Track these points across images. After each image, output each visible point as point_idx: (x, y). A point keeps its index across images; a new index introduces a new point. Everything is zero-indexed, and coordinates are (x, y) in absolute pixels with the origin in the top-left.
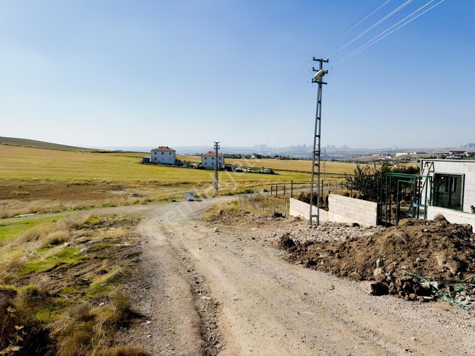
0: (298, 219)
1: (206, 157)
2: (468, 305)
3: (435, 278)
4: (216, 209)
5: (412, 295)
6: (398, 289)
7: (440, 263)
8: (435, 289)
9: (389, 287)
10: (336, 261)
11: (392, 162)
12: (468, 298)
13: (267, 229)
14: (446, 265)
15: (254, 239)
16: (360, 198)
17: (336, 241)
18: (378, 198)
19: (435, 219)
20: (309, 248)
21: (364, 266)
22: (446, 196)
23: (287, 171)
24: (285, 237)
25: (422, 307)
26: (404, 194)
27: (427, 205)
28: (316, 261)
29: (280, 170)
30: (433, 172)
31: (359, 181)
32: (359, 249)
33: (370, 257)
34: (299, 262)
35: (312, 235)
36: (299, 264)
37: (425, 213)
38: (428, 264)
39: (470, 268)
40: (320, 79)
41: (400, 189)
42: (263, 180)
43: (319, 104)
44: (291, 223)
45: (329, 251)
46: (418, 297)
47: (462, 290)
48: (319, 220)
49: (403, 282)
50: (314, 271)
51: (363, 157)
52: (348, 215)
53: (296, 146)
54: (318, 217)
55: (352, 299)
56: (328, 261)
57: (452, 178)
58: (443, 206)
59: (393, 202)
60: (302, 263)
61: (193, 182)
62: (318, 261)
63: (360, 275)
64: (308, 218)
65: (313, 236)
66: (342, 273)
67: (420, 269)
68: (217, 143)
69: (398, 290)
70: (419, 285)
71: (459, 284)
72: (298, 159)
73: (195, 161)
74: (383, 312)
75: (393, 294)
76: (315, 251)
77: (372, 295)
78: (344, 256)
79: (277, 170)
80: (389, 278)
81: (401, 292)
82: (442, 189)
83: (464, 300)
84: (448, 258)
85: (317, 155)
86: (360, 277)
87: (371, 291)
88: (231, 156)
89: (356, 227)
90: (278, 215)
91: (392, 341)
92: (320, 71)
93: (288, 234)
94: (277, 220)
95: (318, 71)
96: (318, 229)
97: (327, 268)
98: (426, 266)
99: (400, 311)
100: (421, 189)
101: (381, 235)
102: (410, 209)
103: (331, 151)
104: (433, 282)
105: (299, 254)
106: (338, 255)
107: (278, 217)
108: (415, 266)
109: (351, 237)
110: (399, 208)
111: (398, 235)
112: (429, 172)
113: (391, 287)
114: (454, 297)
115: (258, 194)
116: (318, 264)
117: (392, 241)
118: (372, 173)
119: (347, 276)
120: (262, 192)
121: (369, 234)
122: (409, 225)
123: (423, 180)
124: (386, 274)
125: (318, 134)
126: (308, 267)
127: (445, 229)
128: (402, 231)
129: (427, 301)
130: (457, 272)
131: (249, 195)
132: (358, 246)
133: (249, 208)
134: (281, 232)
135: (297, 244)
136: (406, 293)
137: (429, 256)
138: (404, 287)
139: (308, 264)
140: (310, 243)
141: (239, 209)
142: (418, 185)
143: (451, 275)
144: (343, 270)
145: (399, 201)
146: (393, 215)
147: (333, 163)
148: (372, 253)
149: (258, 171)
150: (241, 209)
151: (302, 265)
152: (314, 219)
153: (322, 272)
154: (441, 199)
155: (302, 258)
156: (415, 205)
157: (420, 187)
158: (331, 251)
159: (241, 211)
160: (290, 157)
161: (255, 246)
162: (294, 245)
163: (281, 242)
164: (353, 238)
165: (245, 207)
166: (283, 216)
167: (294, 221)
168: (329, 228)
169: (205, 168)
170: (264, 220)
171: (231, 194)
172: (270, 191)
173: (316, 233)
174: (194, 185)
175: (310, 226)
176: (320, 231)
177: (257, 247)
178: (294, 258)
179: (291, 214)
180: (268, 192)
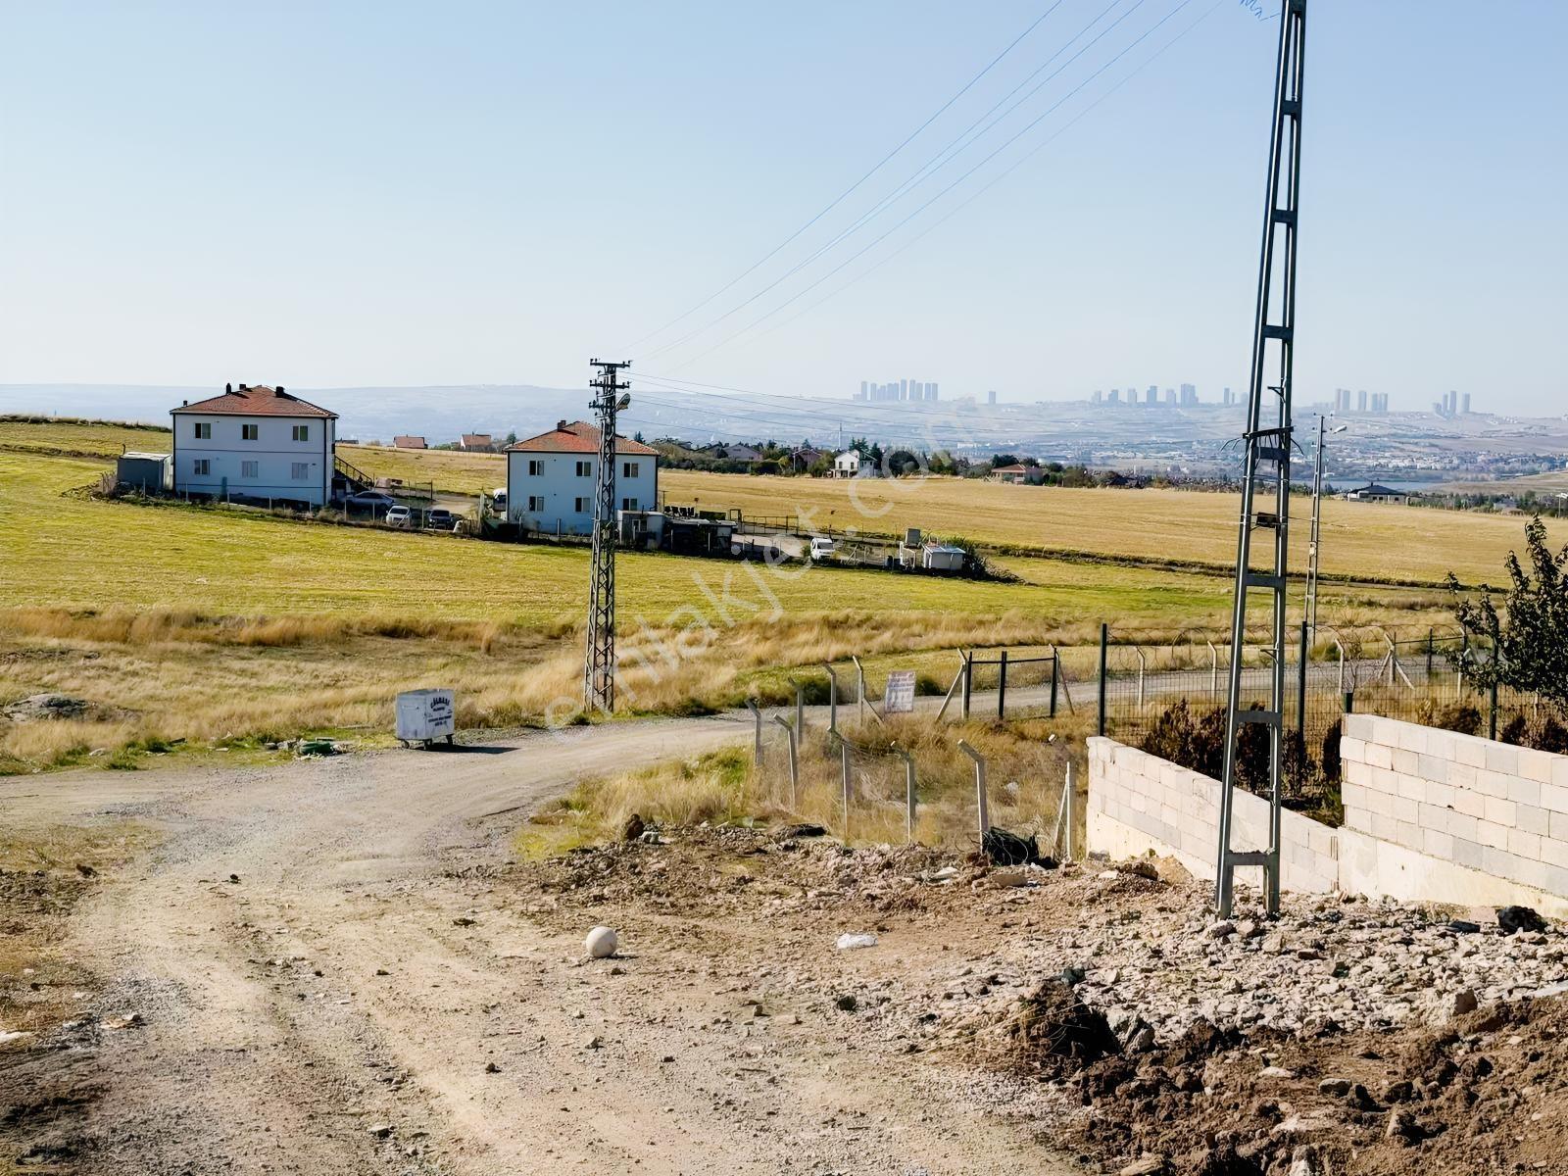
0: (1143, 876)
1: (537, 457)
4: (598, 804)
10: (1388, 1156)
13: (936, 939)
15: (848, 1004)
16: (1551, 740)
17: (1387, 1027)
20: (1212, 1071)
23: (1067, 557)
28: (1256, 1157)
29: (1028, 553)
32: (1538, 1079)
34: (1148, 1160)
35: (1231, 985)
42: (914, 615)
43: (1287, 118)
44: (1092, 901)
45: (1342, 1089)
48: (1282, 888)
52: (1469, 855)
54: (1270, 862)
56: (1339, 1158)
60: (1166, 1169)
61: (453, 627)
62: (1271, 1158)
64: (1206, 870)
65: (1239, 989)
68: (611, 369)
72: (1143, 482)
73: (461, 485)
76: (1253, 1090)
78: (1443, 1128)
79: (1006, 551)
85: (1268, 454)
88: (710, 456)
89: (1520, 933)
90: (1007, 849)
93: (1077, 976)
94: (1004, 885)
96: (1271, 943)
103: (1357, 431)
105: (1150, 1109)
106: (1401, 1120)
107: (1006, 863)
109: (1489, 999)
115: (877, 706)
120: (904, 697)
131: (819, 717)
132: (1535, 1057)
133: (821, 800)
134: (1029, 961)
135: (1135, 1044)
140: (1223, 1038)
141: (754, 809)
147: (1374, 509)
149: (881, 555)
150: (767, 804)
152: (1250, 877)
155: (1167, 1134)
158: (1361, 1091)
159: (764, 819)
160: (1095, 468)
161: (855, 1057)
162: (1116, 1048)
163: (1029, 1027)
164: (1502, 1006)
165: (792, 797)
166: (1041, 856)
167: (1113, 890)
168: (1341, 942)
169: (528, 531)
170: (921, 880)
171: (698, 710)
172: (957, 690)
173: (1256, 970)
174: (457, 647)
175: (1222, 923)
176: (1288, 961)
177: (873, 1058)
178: (1114, 1137)
179: (1094, 842)
180: (944, 694)
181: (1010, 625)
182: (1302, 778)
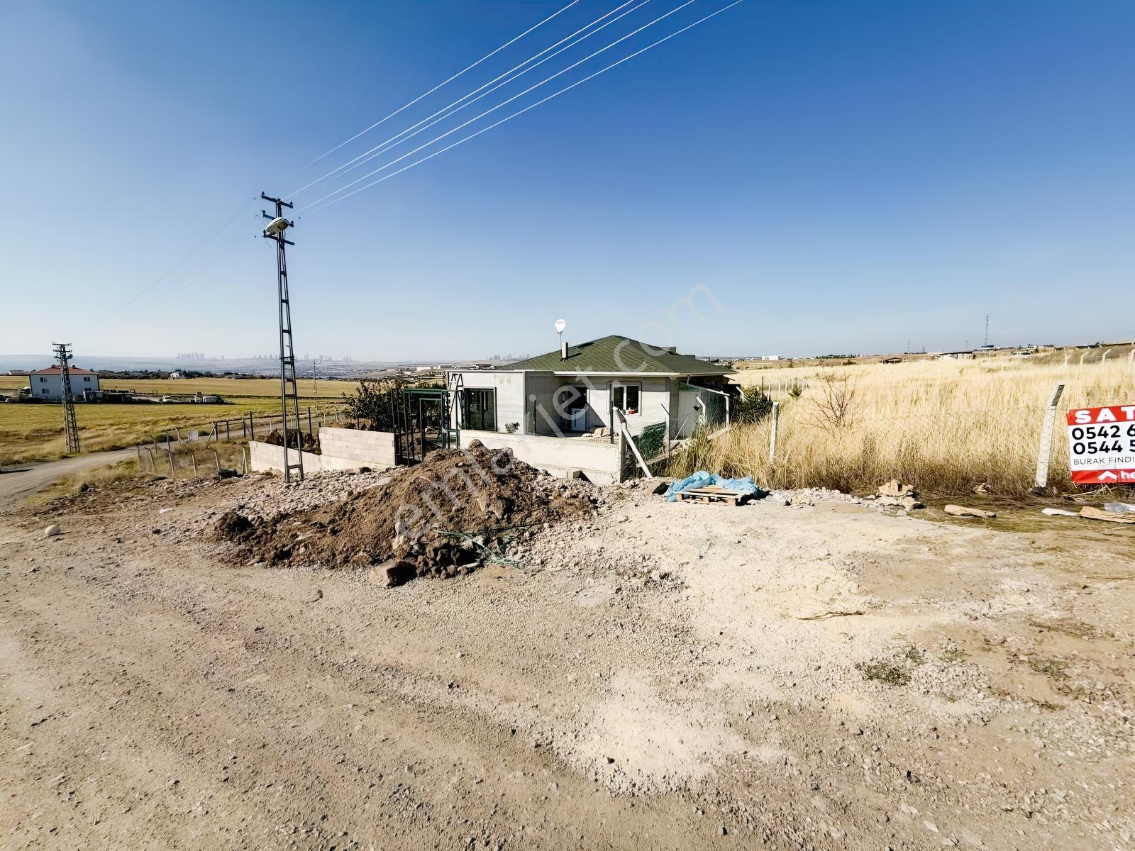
0: (268, 475)
1: (43, 377)
2: (522, 560)
3: (479, 530)
4: (70, 482)
5: (451, 568)
6: (431, 563)
7: (483, 508)
8: (480, 547)
9: (417, 564)
10: (328, 540)
11: (412, 379)
12: (520, 548)
13: (196, 505)
14: (491, 508)
15: (157, 532)
16: (372, 429)
17: (332, 503)
18: (395, 426)
19: (471, 447)
20: (279, 527)
21: (375, 538)
22: (478, 416)
23: (249, 397)
24: (230, 516)
25: (467, 583)
26: (430, 418)
27: (459, 428)
28: (290, 550)
29: (237, 397)
30: (462, 386)
31: (365, 405)
32: (366, 511)
33: (385, 521)
34: (257, 558)
35: (290, 500)
36: (256, 565)
37: (457, 440)
38: (468, 512)
39: (518, 506)
40: (280, 233)
41: (424, 412)
42: (202, 415)
43: (282, 276)
44: (252, 484)
45: (316, 524)
46: (459, 569)
47: (511, 539)
48: (305, 472)
49: (436, 550)
50: (286, 570)
51: (375, 373)
52: (353, 457)
53: (265, 356)
54: (300, 467)
55: (354, 610)
56: (314, 544)
57: (483, 393)
58: (476, 429)
59: (417, 430)
60: (262, 560)
61: (8, 432)
62: (294, 549)
63: (370, 555)
64: (283, 470)
65: (292, 501)
66: (339, 559)
67: (458, 523)
68: (63, 346)
69: (430, 565)
70: (458, 547)
71: (507, 531)
72: (270, 378)
73: (9, 386)
74: (408, 617)
75: (423, 574)
76: (290, 530)
77: (390, 587)
78: (342, 529)
79: (230, 396)
80: (416, 548)
81: (434, 568)
82: (474, 408)
83: (516, 553)
84: (491, 498)
85: (287, 363)
86: (370, 559)
87: (388, 581)
88: (122, 375)
89: (365, 473)
90: (226, 474)
91: (425, 675)
92: (278, 219)
93: (242, 507)
94: (225, 484)
95: (274, 218)
96: (301, 487)
97: (311, 558)
98: (466, 516)
99: (435, 604)
100: (450, 409)
101: (401, 480)
102: (438, 438)
103: (326, 365)
104: (476, 538)
105: (259, 543)
106: (331, 530)
107: (226, 478)
108: (451, 519)
109: (355, 493)
110: (424, 438)
111: (424, 478)
112: (457, 386)
113: (420, 563)
114: (504, 553)
115: (185, 440)
116: (295, 553)
117: (416, 489)
118: (383, 392)
119: (348, 562)
120: (195, 437)
121: (384, 481)
122: (439, 460)
123: (451, 398)
124: (412, 543)
125: (286, 328)
126: (273, 564)
127: (484, 459)
128: (430, 470)
129: (471, 570)
130: (503, 515)
131: (164, 446)
132: (366, 505)
133: (164, 469)
134: (226, 505)
135: (257, 523)
136: (442, 568)
137: (468, 500)
138: (438, 558)
139: (274, 559)
140: (283, 516)
141: (139, 475)
142: (446, 404)
143: (498, 521)
144: (341, 553)
145: (424, 428)
146: (418, 448)
147: (331, 382)
148: (387, 514)
149: (189, 400)
150: (144, 473)
151: (261, 563)
152: (294, 471)
153: (302, 568)
154: (473, 419)
155: (263, 549)
156: (444, 431)
157: (448, 407)
158: (321, 524)
159: (143, 477)
160: (256, 375)
161: (155, 549)
162: (252, 526)
163: (220, 527)
164: (359, 493)
165: (153, 469)
166: (238, 474)
167: (259, 480)
168: (321, 483)
169: (43, 400)
170: (196, 487)
171: (115, 448)
172: (213, 434)
173: (297, 494)
174: (11, 439)
175: (287, 484)
176: (306, 491)
177: (162, 548)
178: (246, 554)
179: (254, 469)
180: (209, 435)
181: (233, 415)
182: (313, 445)
